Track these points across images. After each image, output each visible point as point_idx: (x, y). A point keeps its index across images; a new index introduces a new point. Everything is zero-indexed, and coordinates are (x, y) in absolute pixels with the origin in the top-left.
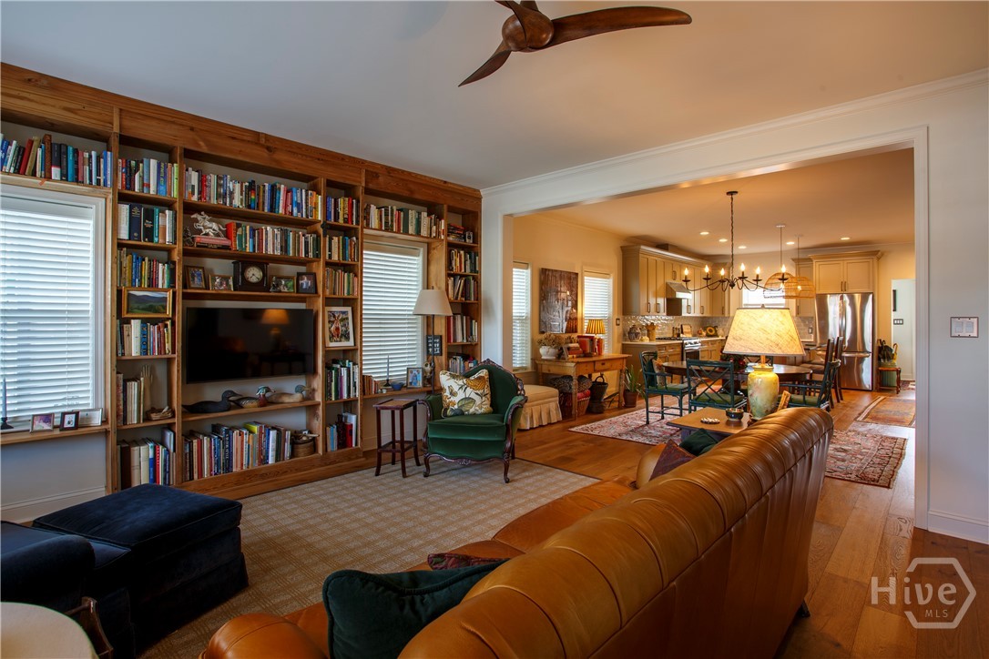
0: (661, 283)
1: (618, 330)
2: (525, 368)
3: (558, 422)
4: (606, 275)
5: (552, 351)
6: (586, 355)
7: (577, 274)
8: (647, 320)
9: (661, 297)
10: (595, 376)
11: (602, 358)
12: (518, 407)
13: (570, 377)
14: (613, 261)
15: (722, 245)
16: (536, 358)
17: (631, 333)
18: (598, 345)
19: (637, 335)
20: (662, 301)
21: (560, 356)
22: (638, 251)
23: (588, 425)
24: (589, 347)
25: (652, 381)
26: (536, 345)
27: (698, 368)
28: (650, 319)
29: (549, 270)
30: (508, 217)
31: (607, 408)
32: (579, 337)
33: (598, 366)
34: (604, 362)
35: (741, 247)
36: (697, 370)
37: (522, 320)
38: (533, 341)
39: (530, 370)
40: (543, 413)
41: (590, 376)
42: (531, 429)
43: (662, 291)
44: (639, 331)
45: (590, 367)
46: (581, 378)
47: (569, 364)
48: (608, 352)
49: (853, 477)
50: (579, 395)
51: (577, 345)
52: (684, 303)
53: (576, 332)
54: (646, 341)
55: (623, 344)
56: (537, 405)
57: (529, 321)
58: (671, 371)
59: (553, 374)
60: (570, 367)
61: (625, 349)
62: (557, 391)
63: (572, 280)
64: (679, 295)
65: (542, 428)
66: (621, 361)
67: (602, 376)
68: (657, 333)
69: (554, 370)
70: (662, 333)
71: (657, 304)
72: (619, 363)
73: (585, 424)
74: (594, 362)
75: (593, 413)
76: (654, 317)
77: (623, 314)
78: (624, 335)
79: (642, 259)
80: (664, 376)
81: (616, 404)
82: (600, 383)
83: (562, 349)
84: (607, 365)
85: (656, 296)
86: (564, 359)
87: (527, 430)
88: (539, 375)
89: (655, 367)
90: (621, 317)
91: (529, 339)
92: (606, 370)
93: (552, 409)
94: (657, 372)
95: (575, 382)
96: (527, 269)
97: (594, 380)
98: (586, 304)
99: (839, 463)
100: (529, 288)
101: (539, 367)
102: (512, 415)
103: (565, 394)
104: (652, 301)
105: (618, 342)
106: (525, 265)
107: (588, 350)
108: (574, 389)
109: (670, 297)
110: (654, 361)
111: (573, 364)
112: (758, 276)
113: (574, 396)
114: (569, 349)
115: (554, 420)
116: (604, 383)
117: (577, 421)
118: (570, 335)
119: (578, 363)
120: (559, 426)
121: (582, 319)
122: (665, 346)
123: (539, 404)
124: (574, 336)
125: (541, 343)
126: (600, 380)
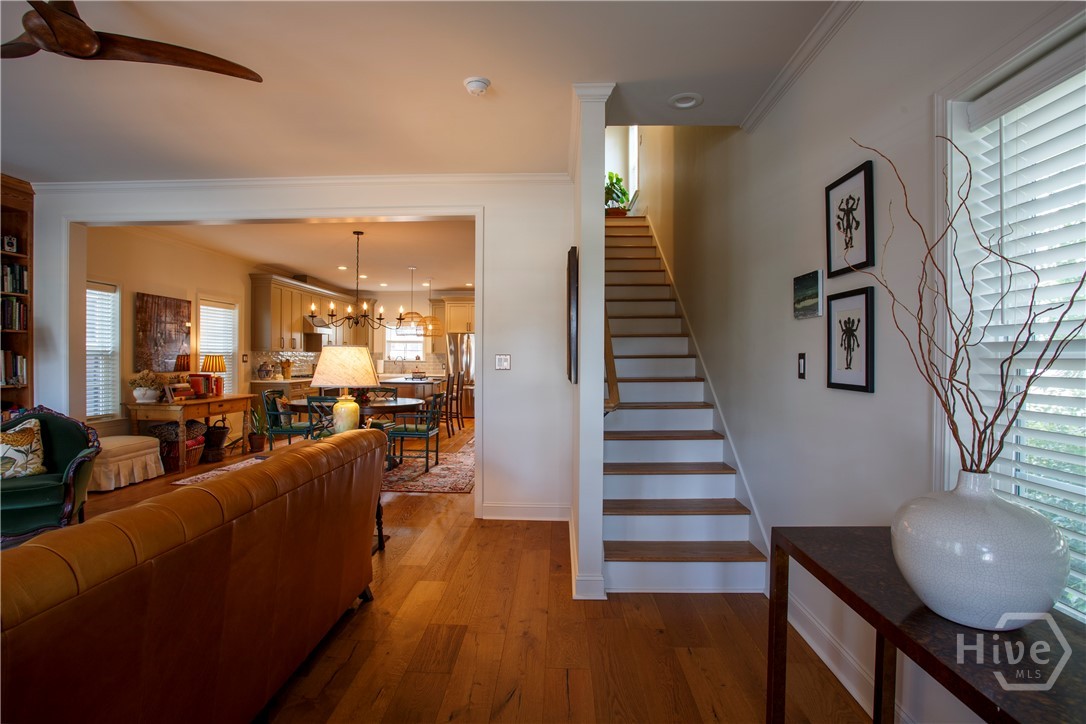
0: (297, 316)
1: (245, 368)
2: (112, 416)
3: (159, 477)
4: (230, 305)
5: (150, 393)
6: (198, 396)
7: (190, 302)
8: (282, 356)
9: (297, 331)
10: (214, 420)
11: (222, 399)
12: (84, 461)
13: (176, 423)
14: (240, 290)
15: (365, 282)
16: (127, 403)
17: (261, 371)
18: (217, 386)
19: (268, 372)
20: (298, 337)
21: (161, 398)
22: (269, 282)
23: (199, 476)
24: (204, 388)
25: (276, 420)
26: (127, 387)
27: (318, 404)
28: (287, 355)
29: (148, 295)
30: (77, 227)
31: (228, 454)
32: (191, 376)
33: (213, 408)
34: (221, 404)
35: (382, 285)
36: (318, 407)
37: (106, 356)
38: (123, 382)
39: (119, 418)
40: (135, 471)
41: (207, 420)
42: (116, 489)
43: (299, 325)
44: (270, 368)
45: (203, 410)
46: (191, 424)
47: (173, 408)
48: (227, 392)
49: (446, 489)
50: (189, 443)
51: (187, 385)
52: (325, 339)
53: (188, 370)
54: (280, 379)
55: (251, 384)
56: (127, 459)
57: (117, 357)
58: (295, 409)
59: (152, 421)
60: (175, 412)
61: (253, 388)
62: (157, 440)
63: (181, 309)
64: (319, 330)
65: (133, 487)
66: (244, 402)
67: (224, 420)
68: (293, 370)
69: (154, 415)
70: (300, 371)
71: (293, 340)
72: (241, 404)
73: (197, 474)
74: (209, 404)
75: (208, 462)
76: (290, 353)
77: (252, 350)
78: (253, 373)
79: (274, 291)
80: (290, 415)
81: (240, 450)
82: (219, 428)
83: (164, 390)
84: (226, 407)
85: (291, 331)
86: (167, 401)
87: (111, 491)
88: (131, 422)
89: (279, 406)
90: (249, 353)
91: (118, 379)
92: (228, 412)
93: (149, 462)
94: (281, 410)
95: (182, 428)
96: (115, 292)
97: (211, 424)
98: (202, 337)
99: (440, 480)
100: (118, 316)
101: (133, 413)
102: (75, 472)
103: (168, 443)
104: (287, 336)
105: (246, 380)
106: (110, 287)
107: (203, 390)
108: (182, 436)
109: (308, 332)
110: (278, 400)
111: (180, 408)
112: (381, 315)
113: (181, 445)
114: (175, 390)
115: (152, 474)
116: (224, 428)
117: (185, 474)
118: (178, 373)
119: (185, 405)
120: (162, 481)
121: (196, 355)
122: (300, 384)
123: (130, 458)
124: (185, 375)
125: (135, 384)
126: (220, 424)
